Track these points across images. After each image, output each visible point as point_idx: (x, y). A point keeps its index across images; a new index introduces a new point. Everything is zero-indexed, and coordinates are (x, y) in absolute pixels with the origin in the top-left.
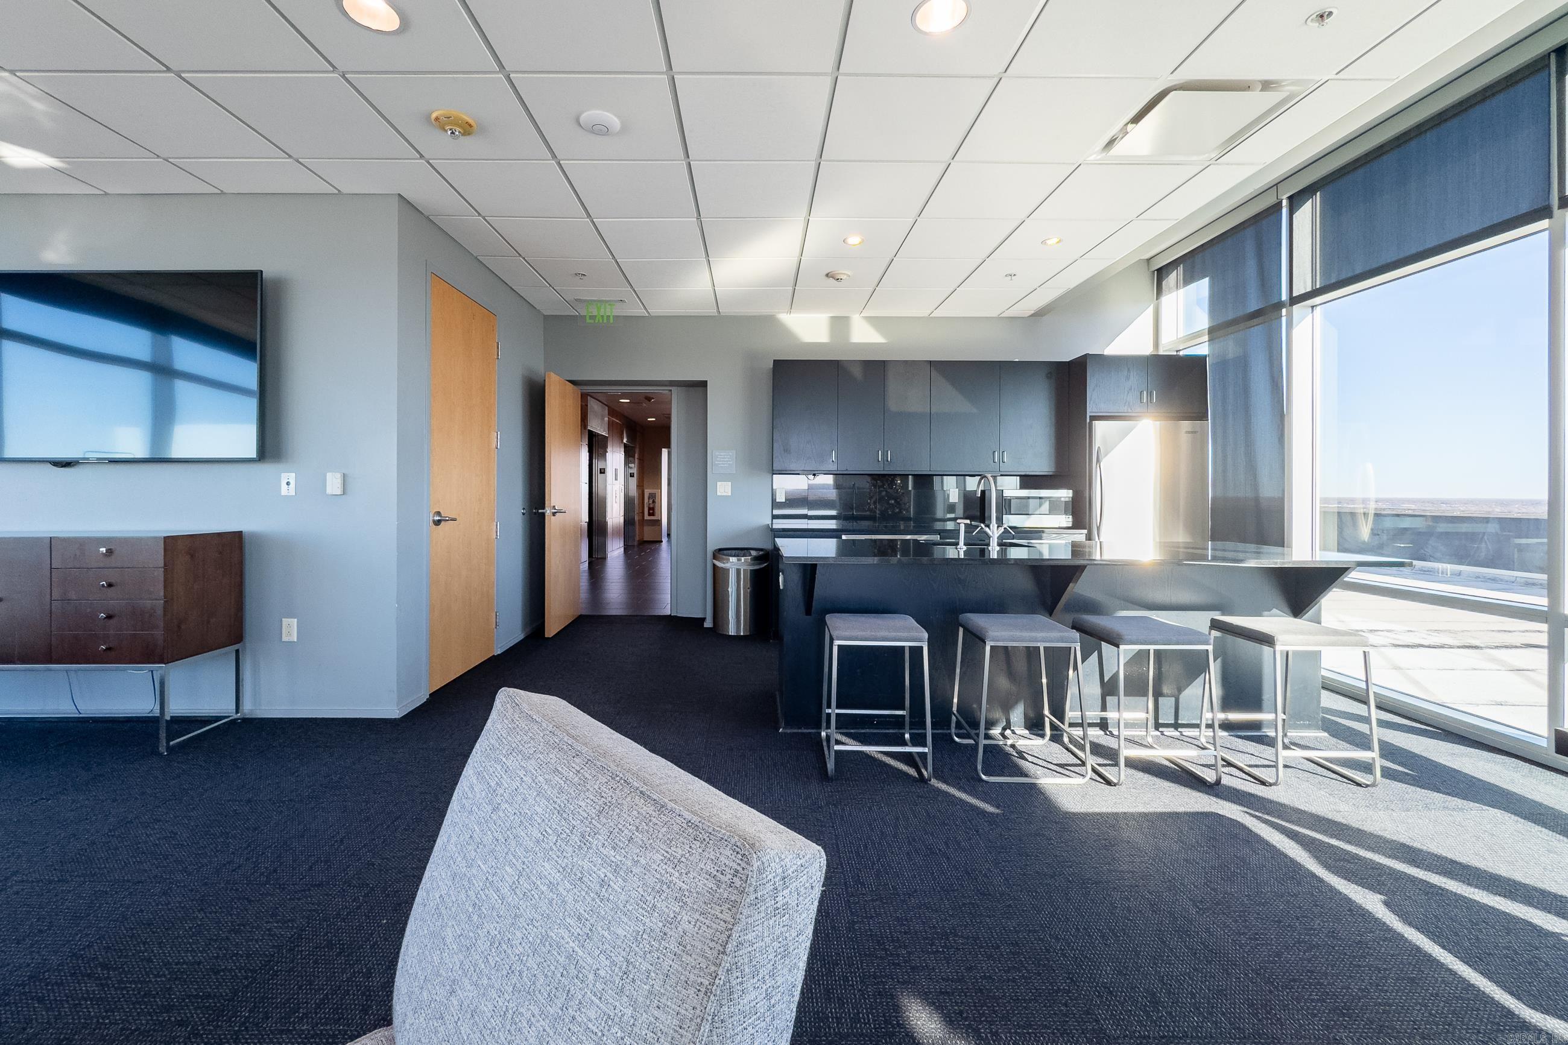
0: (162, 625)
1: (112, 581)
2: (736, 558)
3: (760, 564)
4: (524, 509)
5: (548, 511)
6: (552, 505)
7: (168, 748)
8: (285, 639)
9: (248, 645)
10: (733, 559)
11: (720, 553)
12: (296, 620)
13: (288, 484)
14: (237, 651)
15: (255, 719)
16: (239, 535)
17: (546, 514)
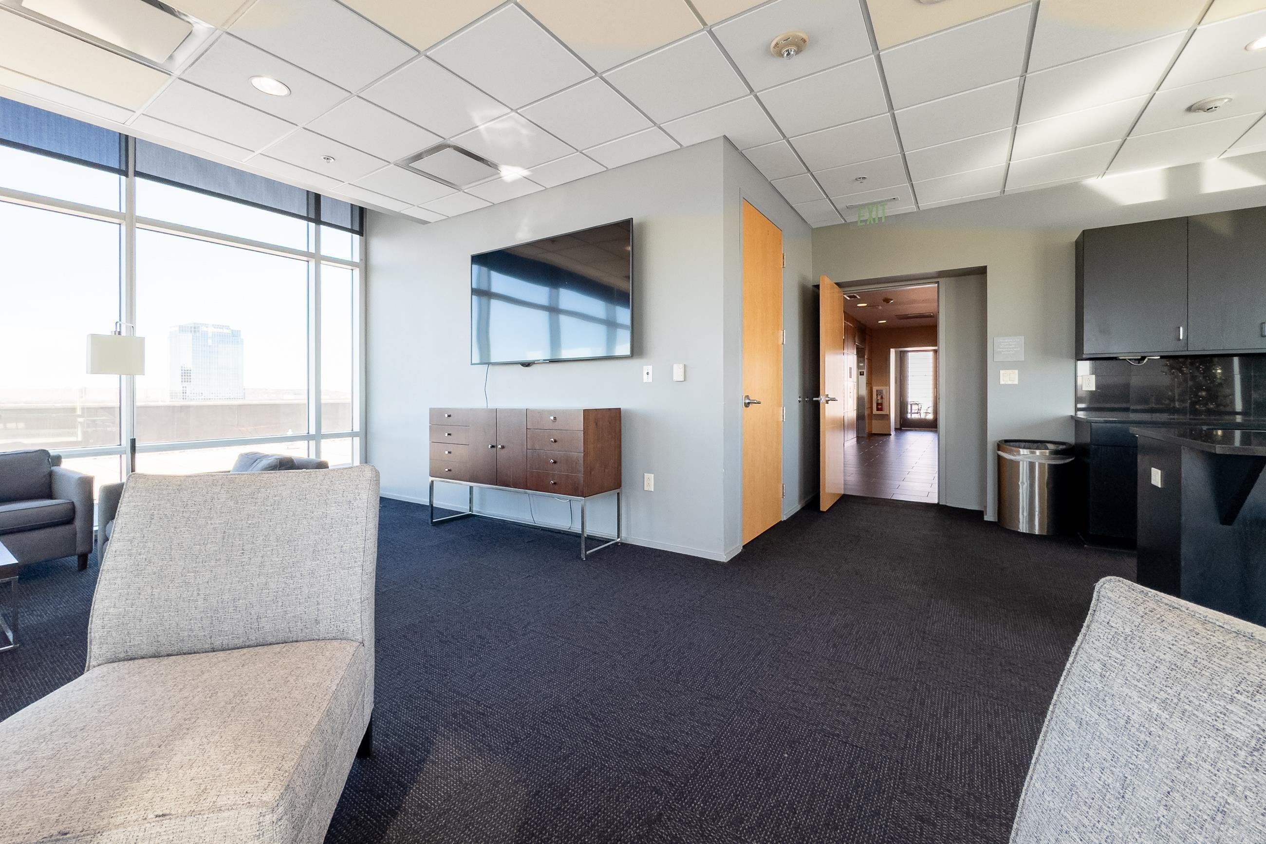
0: (582, 469)
1: (557, 439)
2: (1028, 450)
3: (1063, 459)
4: (800, 397)
5: (822, 399)
6: (826, 394)
7: (586, 556)
8: (646, 489)
9: (623, 490)
10: (1023, 452)
11: (1004, 444)
12: (653, 475)
13: (648, 373)
14: (618, 494)
15: (629, 544)
16: (618, 410)
17: (821, 402)
